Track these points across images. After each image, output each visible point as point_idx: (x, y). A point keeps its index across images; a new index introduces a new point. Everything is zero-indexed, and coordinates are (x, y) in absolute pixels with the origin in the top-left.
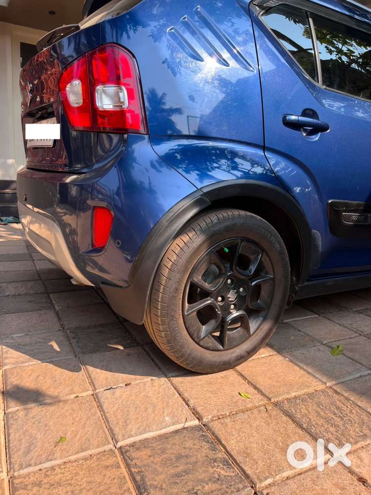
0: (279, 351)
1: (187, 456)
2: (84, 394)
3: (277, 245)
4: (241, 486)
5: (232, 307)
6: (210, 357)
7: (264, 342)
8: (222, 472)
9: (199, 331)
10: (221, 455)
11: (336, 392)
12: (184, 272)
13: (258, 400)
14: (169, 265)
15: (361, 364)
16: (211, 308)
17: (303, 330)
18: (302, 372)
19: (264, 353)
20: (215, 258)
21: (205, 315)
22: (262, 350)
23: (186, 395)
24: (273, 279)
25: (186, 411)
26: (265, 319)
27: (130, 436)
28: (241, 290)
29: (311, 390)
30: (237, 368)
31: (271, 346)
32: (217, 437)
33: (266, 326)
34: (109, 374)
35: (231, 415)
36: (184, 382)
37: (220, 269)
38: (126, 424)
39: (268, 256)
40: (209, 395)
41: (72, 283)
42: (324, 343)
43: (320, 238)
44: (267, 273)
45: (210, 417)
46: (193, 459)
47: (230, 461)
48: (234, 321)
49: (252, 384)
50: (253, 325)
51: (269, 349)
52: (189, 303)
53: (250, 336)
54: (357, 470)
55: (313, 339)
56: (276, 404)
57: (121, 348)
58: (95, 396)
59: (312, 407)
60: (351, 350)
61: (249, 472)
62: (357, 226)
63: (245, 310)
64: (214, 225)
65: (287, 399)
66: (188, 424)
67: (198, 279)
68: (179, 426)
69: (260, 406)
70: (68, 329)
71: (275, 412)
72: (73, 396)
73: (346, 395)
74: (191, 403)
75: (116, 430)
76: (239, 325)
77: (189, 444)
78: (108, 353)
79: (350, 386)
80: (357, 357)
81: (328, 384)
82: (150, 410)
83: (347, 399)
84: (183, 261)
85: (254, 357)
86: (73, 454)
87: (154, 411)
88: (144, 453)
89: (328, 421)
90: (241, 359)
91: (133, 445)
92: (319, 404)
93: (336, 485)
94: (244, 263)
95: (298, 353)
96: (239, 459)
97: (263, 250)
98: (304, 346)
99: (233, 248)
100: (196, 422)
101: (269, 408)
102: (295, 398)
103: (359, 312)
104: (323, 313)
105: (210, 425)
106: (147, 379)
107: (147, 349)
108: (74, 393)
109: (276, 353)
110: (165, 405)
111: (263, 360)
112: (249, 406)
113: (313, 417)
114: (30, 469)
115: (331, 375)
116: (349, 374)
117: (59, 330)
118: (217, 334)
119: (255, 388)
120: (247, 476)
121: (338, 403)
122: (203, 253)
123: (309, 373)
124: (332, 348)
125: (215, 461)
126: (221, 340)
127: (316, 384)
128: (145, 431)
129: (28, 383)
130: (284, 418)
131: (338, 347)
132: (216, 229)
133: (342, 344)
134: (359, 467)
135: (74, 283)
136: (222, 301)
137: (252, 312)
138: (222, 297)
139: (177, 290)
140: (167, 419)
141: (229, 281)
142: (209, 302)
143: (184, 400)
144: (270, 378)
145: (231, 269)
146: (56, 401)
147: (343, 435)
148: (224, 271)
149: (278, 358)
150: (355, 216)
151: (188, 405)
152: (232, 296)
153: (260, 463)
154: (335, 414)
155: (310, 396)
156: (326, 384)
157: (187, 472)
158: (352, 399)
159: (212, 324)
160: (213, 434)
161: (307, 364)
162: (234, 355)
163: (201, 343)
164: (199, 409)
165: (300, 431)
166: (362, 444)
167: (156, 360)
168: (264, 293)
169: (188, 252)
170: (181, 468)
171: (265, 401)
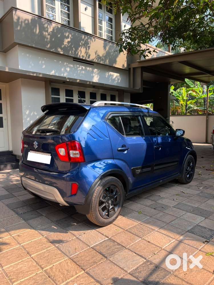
0: (124, 216)
1: (108, 246)
2: (74, 238)
3: (120, 185)
4: (123, 248)
5: (110, 205)
6: (106, 221)
7: (120, 214)
8: (118, 247)
9: (103, 214)
10: (116, 244)
11: (141, 224)
12: (98, 198)
13: (121, 230)
14: (94, 197)
15: (147, 215)
16: (105, 207)
17: (129, 208)
18: (131, 221)
19: (120, 217)
20: (105, 192)
21: (104, 209)
22: (119, 217)
23: (102, 233)
24: (120, 194)
25: (104, 237)
26: (119, 207)
27: (93, 244)
28: (112, 199)
29: (134, 225)
30: (113, 223)
31: (121, 215)
32: (114, 241)
33: (120, 209)
34: (77, 232)
35: (116, 235)
36: (100, 230)
37: (106, 195)
38: (90, 243)
39: (118, 188)
40: (108, 231)
41: (60, 206)
42: (136, 211)
43: (131, 179)
44: (118, 193)
45: (110, 237)
46: (110, 246)
47: (119, 244)
48: (111, 209)
49: (118, 227)
50: (116, 209)
51: (121, 216)
52: (99, 206)
53: (116, 213)
54: (147, 240)
55: (133, 210)
56: (126, 230)
57: (76, 224)
58: (77, 238)
59: (135, 229)
60: (144, 212)
61: (124, 245)
62: (141, 173)
63: (114, 205)
64: (104, 183)
65: (129, 229)
66: (105, 239)
67: (101, 198)
68: (104, 240)
69: (122, 232)
70: (54, 221)
71: (126, 232)
72: (71, 239)
73: (144, 224)
74: (104, 234)
75: (88, 244)
76: (112, 210)
77: (108, 243)
78: (73, 226)
79: (144, 222)
80: (146, 213)
81: (139, 223)
82: (94, 238)
83: (144, 225)
84: (97, 195)
85: (117, 219)
86: (81, 251)
87: (95, 238)
88: (98, 247)
89: (140, 231)
90: (114, 220)
91: (94, 246)
92: (137, 228)
93: (143, 244)
94: (112, 192)
95: (129, 215)
96: (121, 244)
97: (117, 187)
98: (130, 213)
99: (109, 188)
100: (107, 238)
101: (125, 231)
102: (131, 228)
103: (145, 198)
104: (134, 201)
105: (111, 238)
106: (89, 231)
107: (84, 223)
108: (71, 238)
109: (122, 217)
110: (97, 236)
111: (120, 220)
112: (120, 232)
113: (136, 231)
114: (73, 256)
115: (139, 220)
116: (144, 219)
117: (51, 222)
118: (107, 214)
119: (120, 227)
120: (123, 246)
121: (142, 227)
122: (102, 191)
123: (133, 221)
124: (138, 212)
125: (115, 245)
126: (108, 215)
127: (136, 223)
128: (95, 243)
129: (55, 238)
130: (129, 233)
131: (140, 211)
132: (105, 184)
133: (141, 210)
134: (147, 239)
135: (61, 205)
136: (108, 204)
137: (115, 205)
138: (108, 203)
139: (97, 203)
140: (100, 239)
141: (109, 198)
142: (104, 205)
143: (102, 234)
144: (123, 224)
145: (109, 194)
146: (67, 242)
147: (144, 234)
148: (107, 195)
149: (124, 218)
150: (139, 171)
151: (104, 235)
152: (110, 202)
153: (126, 243)
154: (141, 230)
155: (135, 226)
156: (138, 223)
157: (110, 248)
158: (145, 225)
159: (106, 211)
160: (113, 240)
161: (132, 218)
162: (112, 219)
163: (103, 217)
164: (107, 235)
165: (134, 235)
166: (148, 235)
167: (88, 225)
168: (118, 199)
169: (99, 192)
170: (108, 248)
171: (123, 230)
